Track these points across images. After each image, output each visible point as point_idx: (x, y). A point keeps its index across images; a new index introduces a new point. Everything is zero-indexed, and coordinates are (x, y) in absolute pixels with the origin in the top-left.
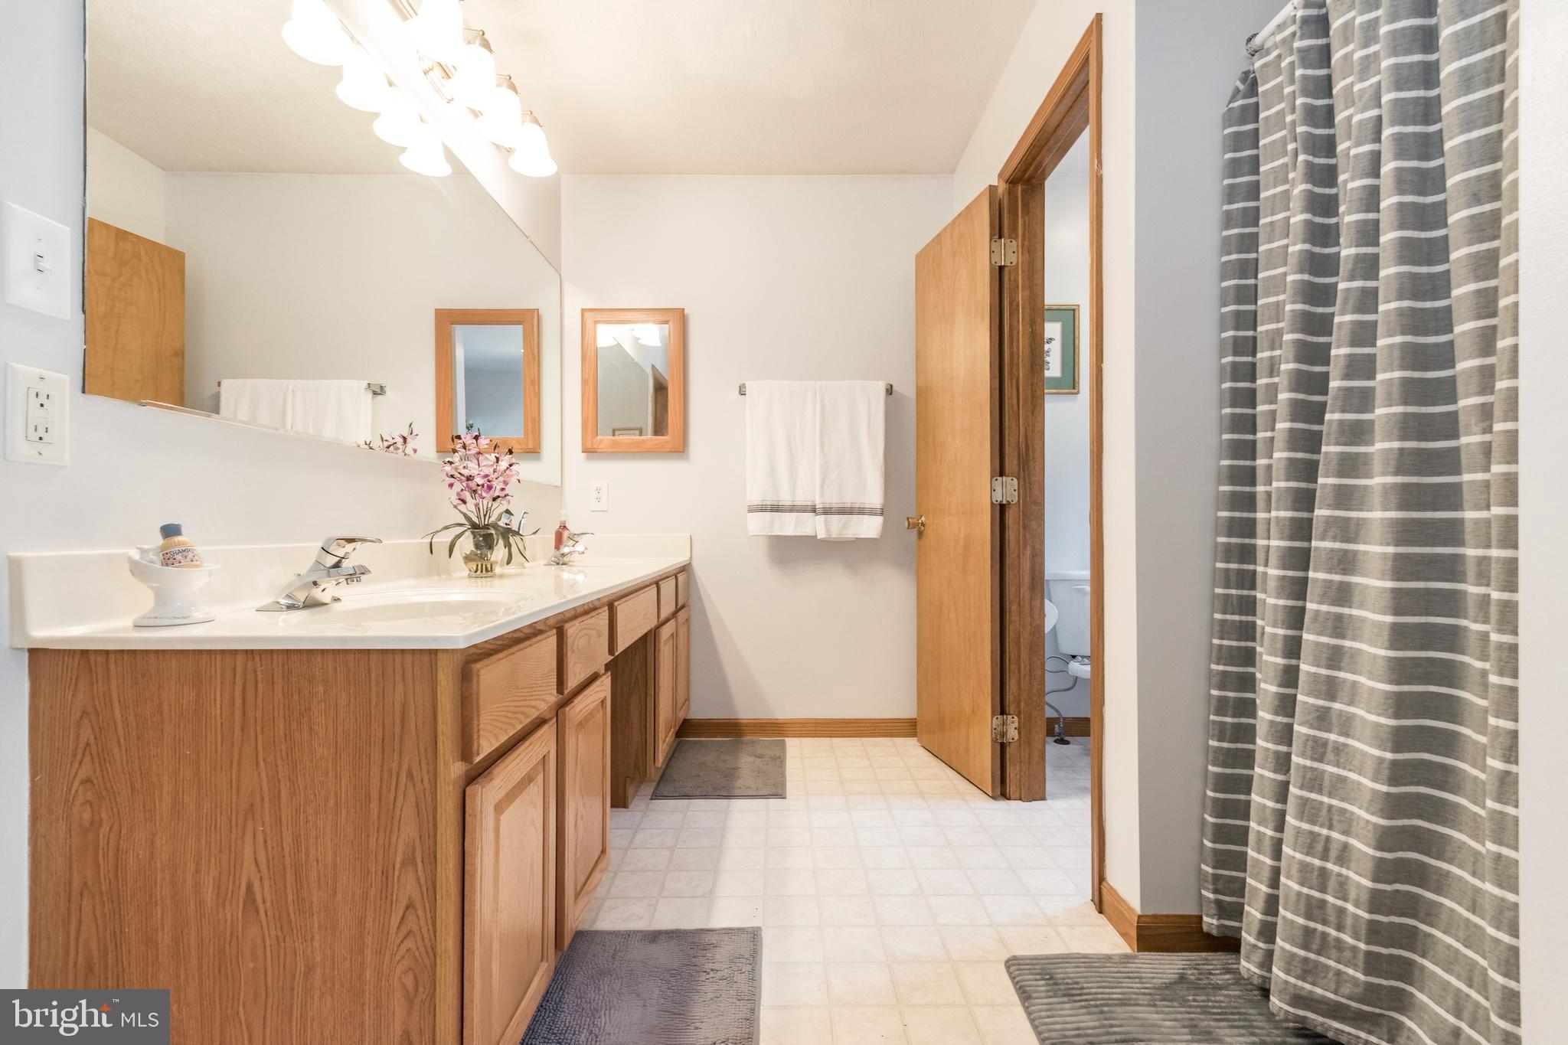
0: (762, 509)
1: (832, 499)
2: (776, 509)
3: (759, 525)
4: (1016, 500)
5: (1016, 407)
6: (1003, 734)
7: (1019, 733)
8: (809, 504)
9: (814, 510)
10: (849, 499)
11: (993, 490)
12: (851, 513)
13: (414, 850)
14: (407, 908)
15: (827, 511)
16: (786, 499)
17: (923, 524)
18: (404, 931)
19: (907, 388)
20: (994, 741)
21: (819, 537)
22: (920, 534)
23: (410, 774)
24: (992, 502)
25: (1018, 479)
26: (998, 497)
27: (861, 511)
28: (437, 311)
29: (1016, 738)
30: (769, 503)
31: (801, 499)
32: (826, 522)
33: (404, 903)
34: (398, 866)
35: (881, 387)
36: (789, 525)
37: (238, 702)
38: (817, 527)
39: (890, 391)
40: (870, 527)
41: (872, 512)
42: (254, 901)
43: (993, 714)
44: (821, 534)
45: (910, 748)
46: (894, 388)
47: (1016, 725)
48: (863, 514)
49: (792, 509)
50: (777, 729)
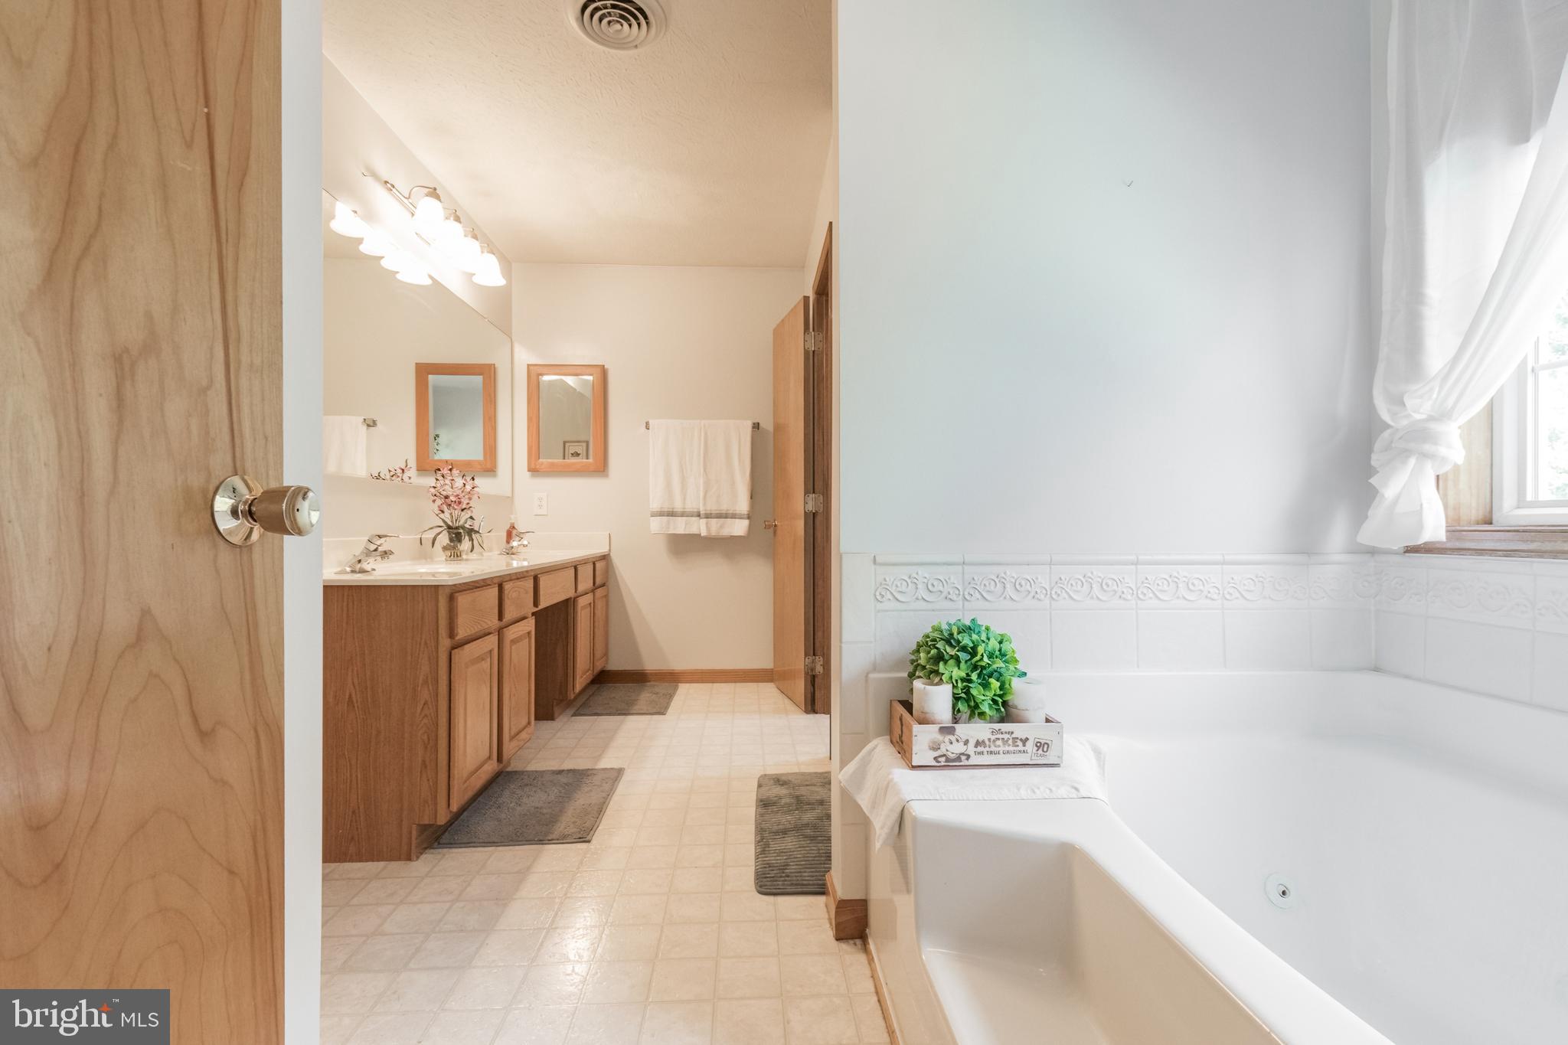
0: (661, 514)
1: (712, 507)
2: (672, 514)
3: (656, 525)
4: (821, 510)
5: (822, 446)
6: (813, 670)
7: (824, 668)
8: (696, 510)
9: (699, 515)
10: (725, 507)
11: (806, 503)
12: (726, 518)
13: (427, 677)
14: (424, 704)
15: (708, 516)
16: (678, 506)
17: (775, 525)
18: (423, 714)
19: (767, 425)
20: (806, 674)
21: (702, 535)
22: (775, 532)
23: (426, 643)
24: (805, 512)
25: (823, 495)
26: (810, 507)
27: (734, 516)
28: (416, 364)
29: (821, 672)
30: (666, 510)
31: (691, 505)
32: (707, 523)
33: (422, 702)
34: (420, 685)
35: (749, 424)
36: (681, 526)
37: (345, 609)
38: (700, 527)
39: (756, 426)
40: (739, 528)
41: (741, 517)
42: (352, 702)
43: (806, 655)
44: (704, 533)
45: (769, 689)
46: (761, 425)
47: (821, 663)
48: (735, 518)
49: (683, 514)
50: (673, 678)
